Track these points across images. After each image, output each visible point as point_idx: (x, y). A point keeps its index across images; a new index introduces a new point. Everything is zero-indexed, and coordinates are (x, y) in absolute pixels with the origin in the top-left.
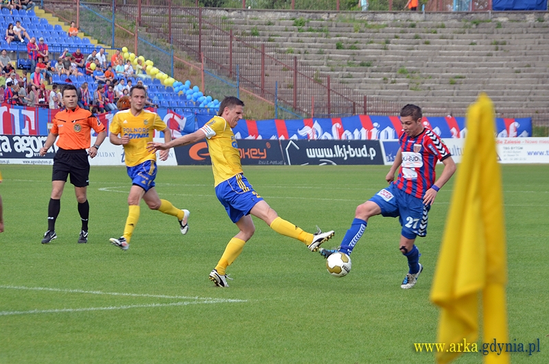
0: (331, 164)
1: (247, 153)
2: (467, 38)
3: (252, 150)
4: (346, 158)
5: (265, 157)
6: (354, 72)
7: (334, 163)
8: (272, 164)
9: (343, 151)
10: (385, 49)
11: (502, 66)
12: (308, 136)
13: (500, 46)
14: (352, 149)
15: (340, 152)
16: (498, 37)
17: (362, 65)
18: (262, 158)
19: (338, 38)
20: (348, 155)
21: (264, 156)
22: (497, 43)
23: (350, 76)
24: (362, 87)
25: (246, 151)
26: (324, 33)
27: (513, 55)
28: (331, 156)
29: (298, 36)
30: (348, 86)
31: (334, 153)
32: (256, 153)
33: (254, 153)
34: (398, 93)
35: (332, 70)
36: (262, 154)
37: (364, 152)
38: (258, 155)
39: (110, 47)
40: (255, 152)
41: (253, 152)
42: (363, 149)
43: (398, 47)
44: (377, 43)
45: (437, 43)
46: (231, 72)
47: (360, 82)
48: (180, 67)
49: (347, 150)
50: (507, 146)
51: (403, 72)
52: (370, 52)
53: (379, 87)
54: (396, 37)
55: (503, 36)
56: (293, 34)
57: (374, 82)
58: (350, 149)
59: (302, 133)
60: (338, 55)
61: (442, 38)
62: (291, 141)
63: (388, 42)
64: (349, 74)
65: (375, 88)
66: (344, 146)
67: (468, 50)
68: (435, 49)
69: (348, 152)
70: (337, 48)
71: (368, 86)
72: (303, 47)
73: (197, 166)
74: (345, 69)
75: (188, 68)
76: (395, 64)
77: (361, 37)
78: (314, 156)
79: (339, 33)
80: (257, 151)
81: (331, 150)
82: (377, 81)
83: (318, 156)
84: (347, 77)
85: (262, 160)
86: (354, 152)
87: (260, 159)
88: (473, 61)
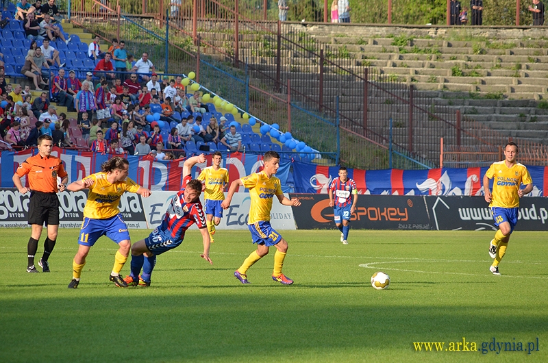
1: (384, 214)
3: (389, 209)
5: (406, 219)
6: (478, 106)
8: (415, 229)
10: (517, 76)
12: (429, 191)
18: (403, 220)
19: (453, 61)
21: (405, 217)
23: (475, 112)
24: (493, 126)
25: (382, 211)
26: (433, 55)
29: (400, 58)
30: (476, 124)
32: (395, 214)
33: (392, 214)
34: (540, 134)
35: (450, 104)
36: (403, 214)
37: (532, 212)
38: (397, 216)
39: (163, 73)
40: (394, 212)
41: (391, 212)
43: (534, 73)
44: (505, 68)
46: (321, 106)
47: (489, 119)
48: (254, 98)
51: (544, 107)
52: (498, 80)
53: (515, 126)
56: (393, 55)
57: (507, 120)
59: (422, 187)
60: (455, 83)
62: (439, 198)
63: (519, 67)
64: (473, 109)
65: (509, 127)
70: (454, 74)
71: (501, 124)
72: (408, 73)
73: (321, 231)
74: (467, 103)
75: (265, 101)
77: (483, 61)
78: (469, 218)
79: (455, 55)
80: (397, 211)
82: (512, 118)
83: (474, 218)
84: (471, 113)
85: (403, 223)
87: (400, 222)
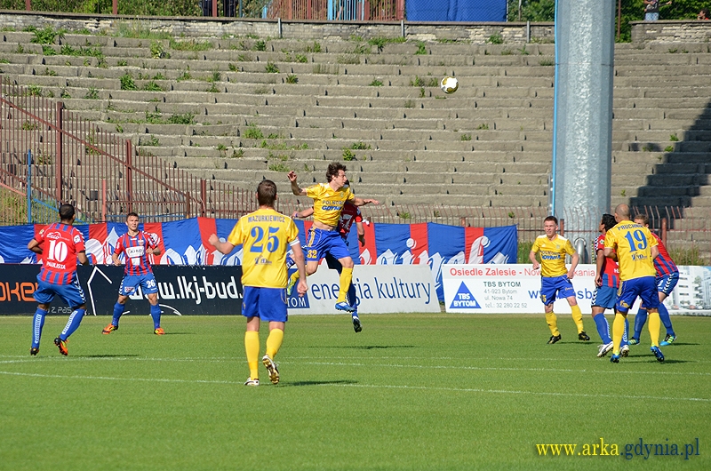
0: (171, 313)
1: (15, 292)
2: (362, 72)
3: (23, 284)
4: (198, 302)
6: (159, 134)
7: (176, 312)
8: (61, 313)
9: (193, 288)
10: (214, 90)
11: (435, 125)
12: (93, 257)
13: (427, 89)
14: (210, 284)
15: (188, 290)
16: (422, 71)
17: (175, 120)
19: (122, 68)
20: (203, 295)
22: (421, 83)
23: (155, 142)
25: (12, 287)
26: (94, 58)
27: (454, 106)
28: (173, 297)
29: (44, 63)
30: (154, 160)
31: (177, 291)
32: (31, 292)
33: (27, 292)
34: (248, 175)
35: (118, 131)
37: (232, 288)
40: (30, 288)
41: (25, 288)
42: (230, 284)
43: (239, 87)
44: (197, 79)
45: (308, 80)
49: (201, 285)
50: (491, 279)
51: (253, 135)
52: (186, 96)
53: (211, 164)
54: (232, 68)
55: (431, 69)
56: (34, 58)
57: (200, 154)
58: (207, 284)
60: (125, 99)
61: (318, 71)
62: (96, 268)
63: (217, 77)
64: (152, 138)
65: (203, 165)
66: (195, 279)
67: (369, 95)
68: (306, 92)
69: (202, 290)
70: (123, 87)
72: (57, 84)
74: (142, 129)
76: (236, 120)
77: (165, 67)
78: (140, 298)
79: (126, 59)
81: (171, 286)
82: (207, 151)
84: (149, 144)
86: (213, 289)
88: (382, 117)
